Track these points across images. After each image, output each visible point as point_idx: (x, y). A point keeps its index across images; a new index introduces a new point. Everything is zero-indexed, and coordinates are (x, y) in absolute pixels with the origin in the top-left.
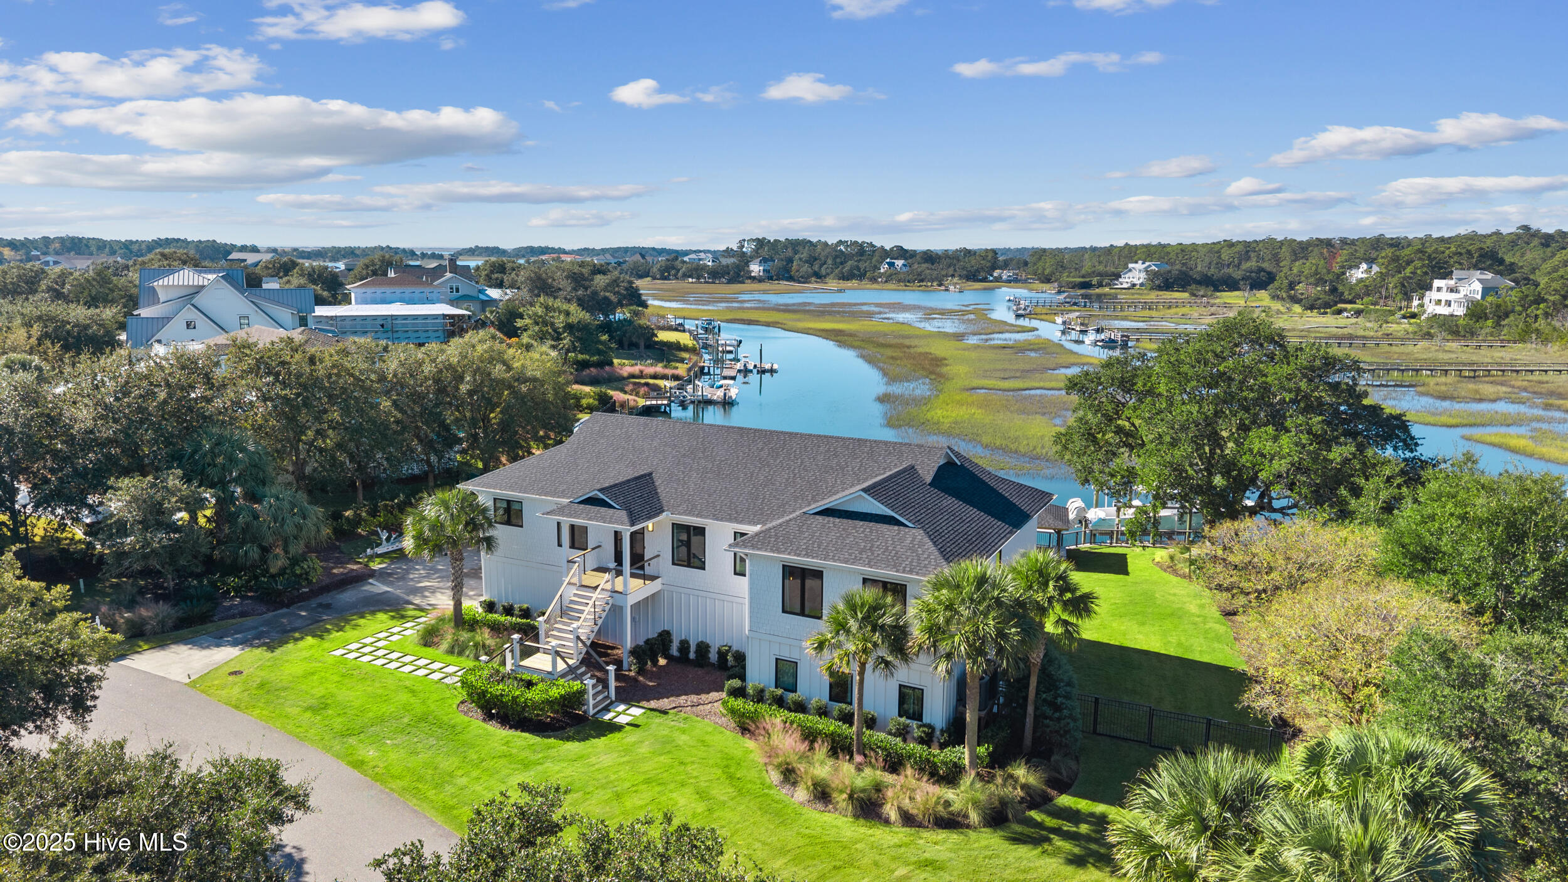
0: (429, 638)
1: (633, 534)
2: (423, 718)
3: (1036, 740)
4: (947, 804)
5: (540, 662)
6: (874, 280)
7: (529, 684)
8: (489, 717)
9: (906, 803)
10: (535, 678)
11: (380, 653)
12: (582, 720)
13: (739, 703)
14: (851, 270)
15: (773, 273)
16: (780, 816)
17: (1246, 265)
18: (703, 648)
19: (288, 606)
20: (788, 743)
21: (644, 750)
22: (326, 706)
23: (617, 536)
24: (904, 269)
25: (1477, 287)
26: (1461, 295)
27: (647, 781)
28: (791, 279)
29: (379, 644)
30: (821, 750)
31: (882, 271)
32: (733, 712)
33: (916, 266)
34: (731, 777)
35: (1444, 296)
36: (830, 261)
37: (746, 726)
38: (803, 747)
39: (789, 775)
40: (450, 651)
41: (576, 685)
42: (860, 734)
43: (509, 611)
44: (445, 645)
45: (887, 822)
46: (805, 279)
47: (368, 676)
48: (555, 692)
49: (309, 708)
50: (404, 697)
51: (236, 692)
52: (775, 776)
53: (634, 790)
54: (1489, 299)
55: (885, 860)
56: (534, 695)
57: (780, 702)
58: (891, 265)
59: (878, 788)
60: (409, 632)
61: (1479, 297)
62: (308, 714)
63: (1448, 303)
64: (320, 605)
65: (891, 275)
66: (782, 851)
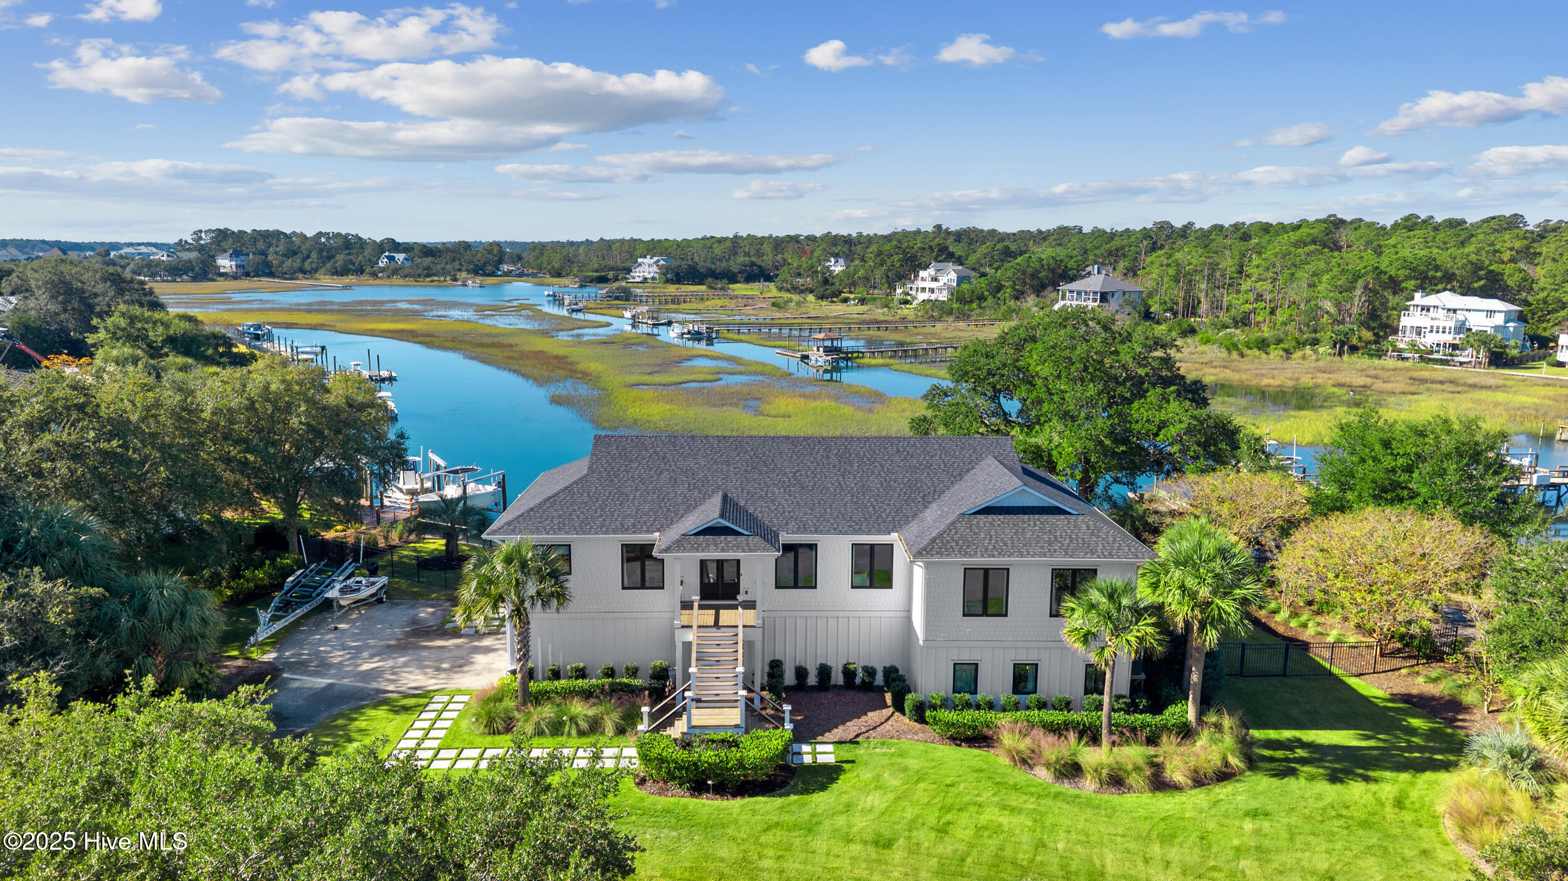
6: (374, 275)
11: (448, 754)
14: (345, 265)
15: (248, 269)
24: (406, 264)
25: (953, 276)
26: (941, 283)
28: (272, 275)
29: (430, 745)
31: (381, 264)
33: (418, 260)
35: (928, 284)
36: (314, 255)
46: (291, 275)
52: (1046, 775)
54: (965, 286)
57: (969, 706)
58: (391, 259)
60: (444, 724)
61: (955, 284)
63: (932, 291)
65: (393, 270)
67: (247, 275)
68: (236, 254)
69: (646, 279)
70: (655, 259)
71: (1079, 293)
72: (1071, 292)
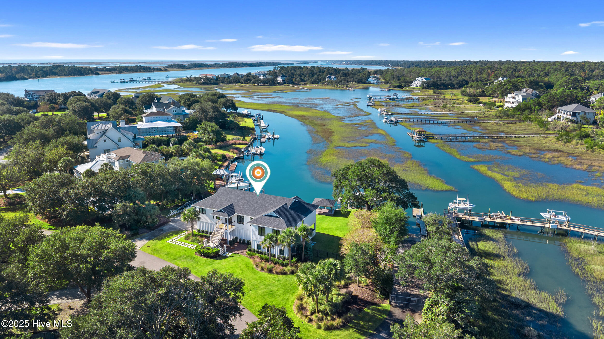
0: (187, 238)
1: (229, 219)
2: (188, 256)
3: (304, 259)
4: (284, 270)
5: (211, 244)
6: (323, 84)
7: (209, 249)
8: (201, 256)
9: (277, 270)
10: (210, 248)
11: (177, 242)
12: (219, 256)
13: (249, 252)
14: (315, 79)
15: (286, 81)
16: (254, 273)
17: (460, 78)
18: (244, 240)
19: (153, 230)
20: (258, 260)
21: (231, 262)
22: (169, 254)
23: (226, 219)
24: (335, 79)
25: (521, 98)
26: (516, 100)
27: (232, 267)
28: (293, 83)
29: (176, 240)
30: (263, 262)
31: (327, 80)
32: (248, 254)
33: (339, 78)
34: (247, 266)
35: (511, 100)
36: (307, 75)
37: (251, 256)
38: (260, 261)
39: (257, 266)
40: (192, 241)
41: (218, 249)
42: (270, 258)
43: (203, 232)
44: (190, 240)
45: (273, 273)
46: (298, 83)
47: (175, 247)
48: (214, 251)
49: (165, 254)
50: (184, 252)
51: (150, 251)
52: (255, 266)
53: (229, 269)
54: (524, 102)
55: (271, 280)
56: (210, 251)
57: (258, 252)
58: (330, 78)
59: (273, 268)
60: (182, 237)
61: (521, 101)
62: (166, 256)
63: (512, 103)
64: (160, 230)
65: (329, 82)
66: (254, 279)
67: (285, 83)
68: (283, 76)
69: (417, 86)
70: (423, 78)
71: (565, 111)
72: (562, 110)
